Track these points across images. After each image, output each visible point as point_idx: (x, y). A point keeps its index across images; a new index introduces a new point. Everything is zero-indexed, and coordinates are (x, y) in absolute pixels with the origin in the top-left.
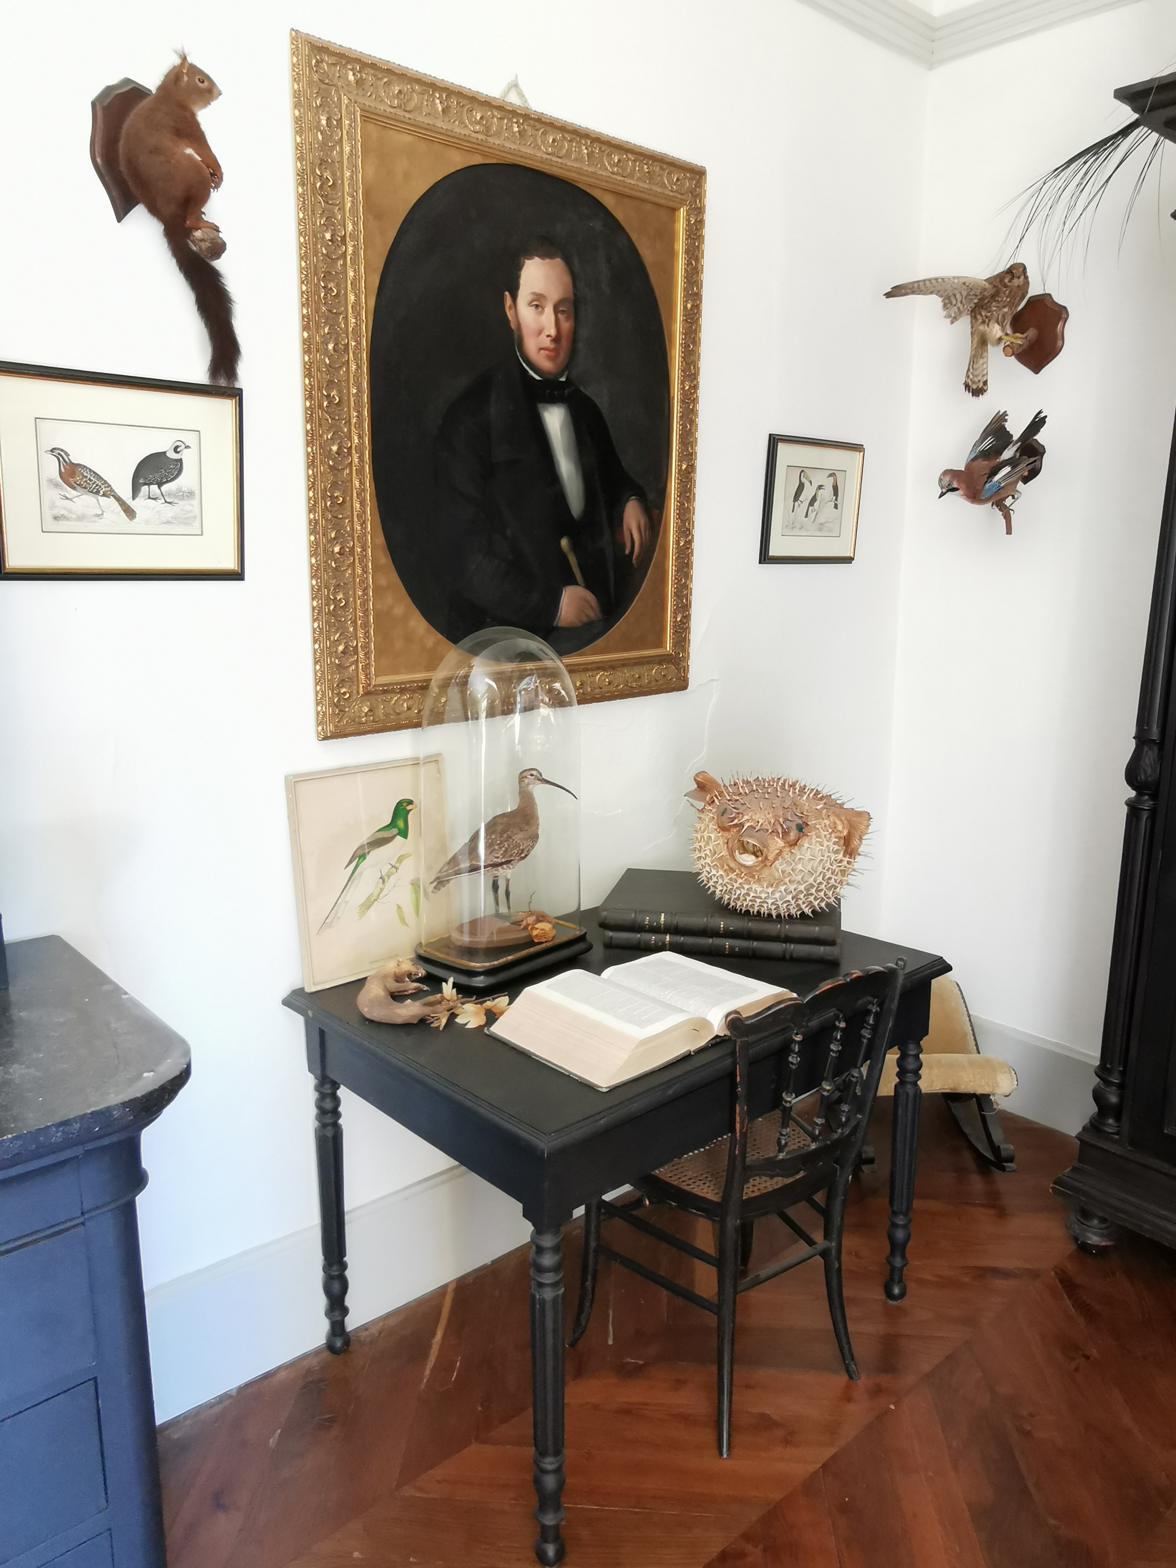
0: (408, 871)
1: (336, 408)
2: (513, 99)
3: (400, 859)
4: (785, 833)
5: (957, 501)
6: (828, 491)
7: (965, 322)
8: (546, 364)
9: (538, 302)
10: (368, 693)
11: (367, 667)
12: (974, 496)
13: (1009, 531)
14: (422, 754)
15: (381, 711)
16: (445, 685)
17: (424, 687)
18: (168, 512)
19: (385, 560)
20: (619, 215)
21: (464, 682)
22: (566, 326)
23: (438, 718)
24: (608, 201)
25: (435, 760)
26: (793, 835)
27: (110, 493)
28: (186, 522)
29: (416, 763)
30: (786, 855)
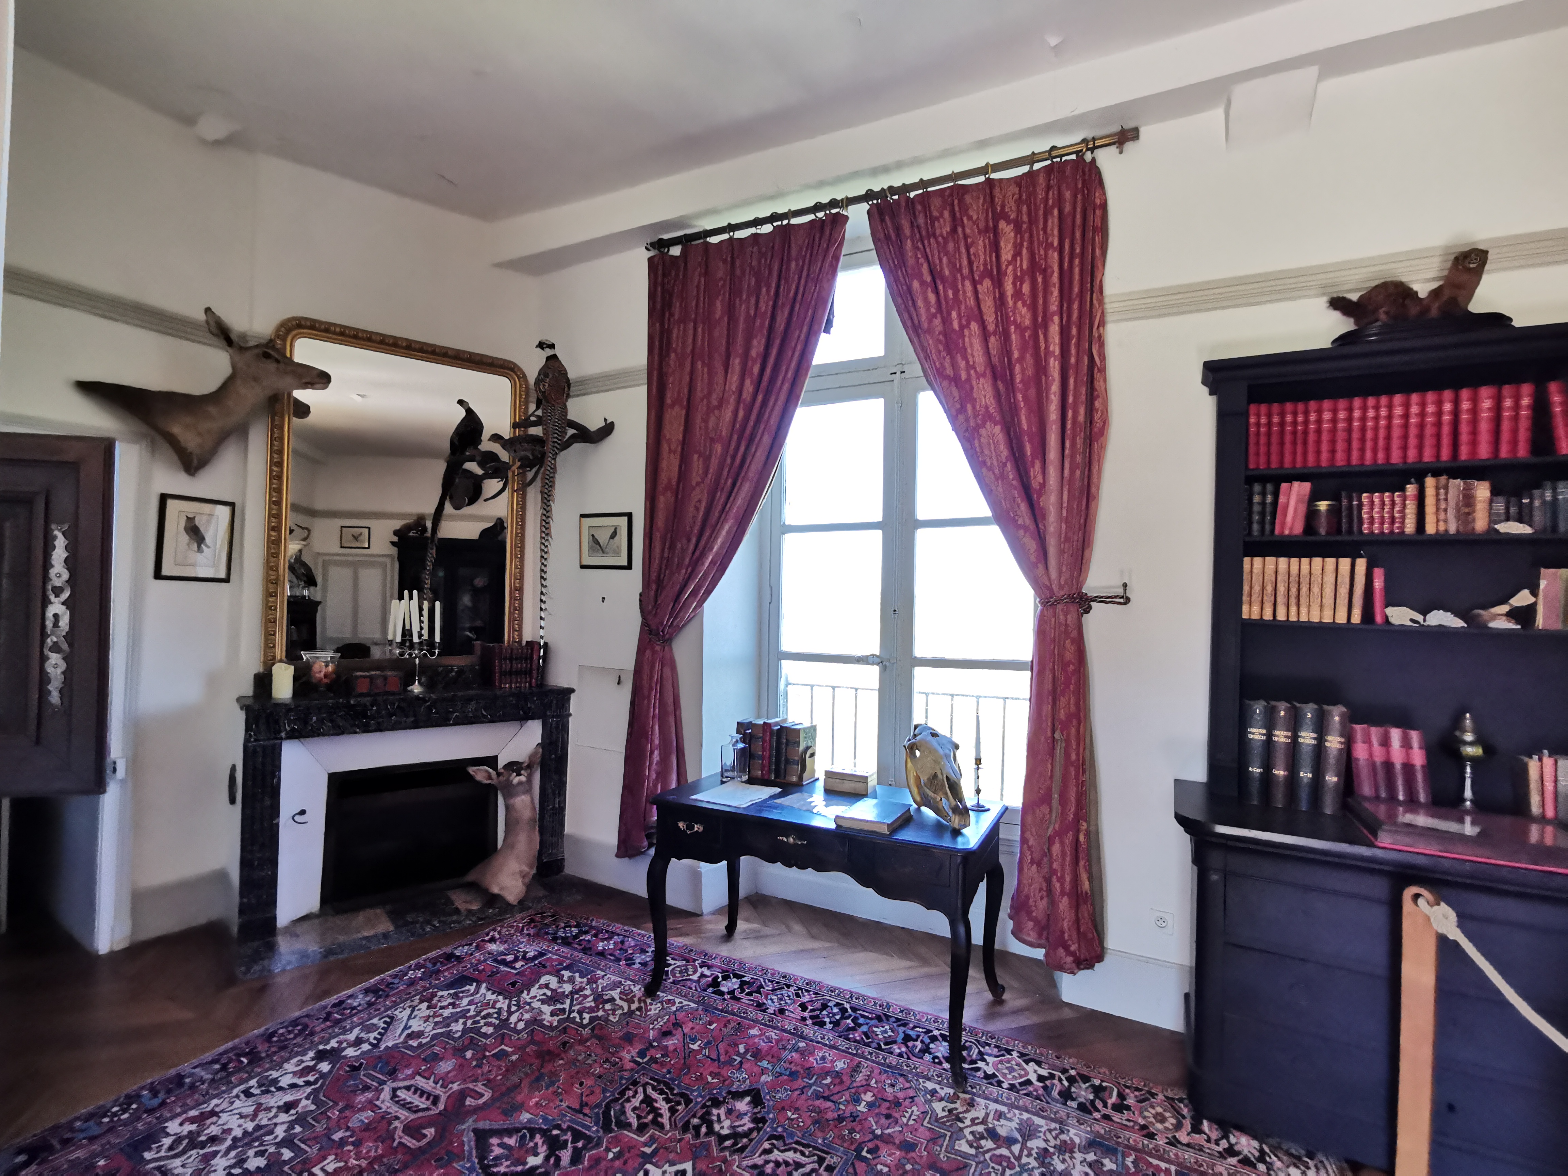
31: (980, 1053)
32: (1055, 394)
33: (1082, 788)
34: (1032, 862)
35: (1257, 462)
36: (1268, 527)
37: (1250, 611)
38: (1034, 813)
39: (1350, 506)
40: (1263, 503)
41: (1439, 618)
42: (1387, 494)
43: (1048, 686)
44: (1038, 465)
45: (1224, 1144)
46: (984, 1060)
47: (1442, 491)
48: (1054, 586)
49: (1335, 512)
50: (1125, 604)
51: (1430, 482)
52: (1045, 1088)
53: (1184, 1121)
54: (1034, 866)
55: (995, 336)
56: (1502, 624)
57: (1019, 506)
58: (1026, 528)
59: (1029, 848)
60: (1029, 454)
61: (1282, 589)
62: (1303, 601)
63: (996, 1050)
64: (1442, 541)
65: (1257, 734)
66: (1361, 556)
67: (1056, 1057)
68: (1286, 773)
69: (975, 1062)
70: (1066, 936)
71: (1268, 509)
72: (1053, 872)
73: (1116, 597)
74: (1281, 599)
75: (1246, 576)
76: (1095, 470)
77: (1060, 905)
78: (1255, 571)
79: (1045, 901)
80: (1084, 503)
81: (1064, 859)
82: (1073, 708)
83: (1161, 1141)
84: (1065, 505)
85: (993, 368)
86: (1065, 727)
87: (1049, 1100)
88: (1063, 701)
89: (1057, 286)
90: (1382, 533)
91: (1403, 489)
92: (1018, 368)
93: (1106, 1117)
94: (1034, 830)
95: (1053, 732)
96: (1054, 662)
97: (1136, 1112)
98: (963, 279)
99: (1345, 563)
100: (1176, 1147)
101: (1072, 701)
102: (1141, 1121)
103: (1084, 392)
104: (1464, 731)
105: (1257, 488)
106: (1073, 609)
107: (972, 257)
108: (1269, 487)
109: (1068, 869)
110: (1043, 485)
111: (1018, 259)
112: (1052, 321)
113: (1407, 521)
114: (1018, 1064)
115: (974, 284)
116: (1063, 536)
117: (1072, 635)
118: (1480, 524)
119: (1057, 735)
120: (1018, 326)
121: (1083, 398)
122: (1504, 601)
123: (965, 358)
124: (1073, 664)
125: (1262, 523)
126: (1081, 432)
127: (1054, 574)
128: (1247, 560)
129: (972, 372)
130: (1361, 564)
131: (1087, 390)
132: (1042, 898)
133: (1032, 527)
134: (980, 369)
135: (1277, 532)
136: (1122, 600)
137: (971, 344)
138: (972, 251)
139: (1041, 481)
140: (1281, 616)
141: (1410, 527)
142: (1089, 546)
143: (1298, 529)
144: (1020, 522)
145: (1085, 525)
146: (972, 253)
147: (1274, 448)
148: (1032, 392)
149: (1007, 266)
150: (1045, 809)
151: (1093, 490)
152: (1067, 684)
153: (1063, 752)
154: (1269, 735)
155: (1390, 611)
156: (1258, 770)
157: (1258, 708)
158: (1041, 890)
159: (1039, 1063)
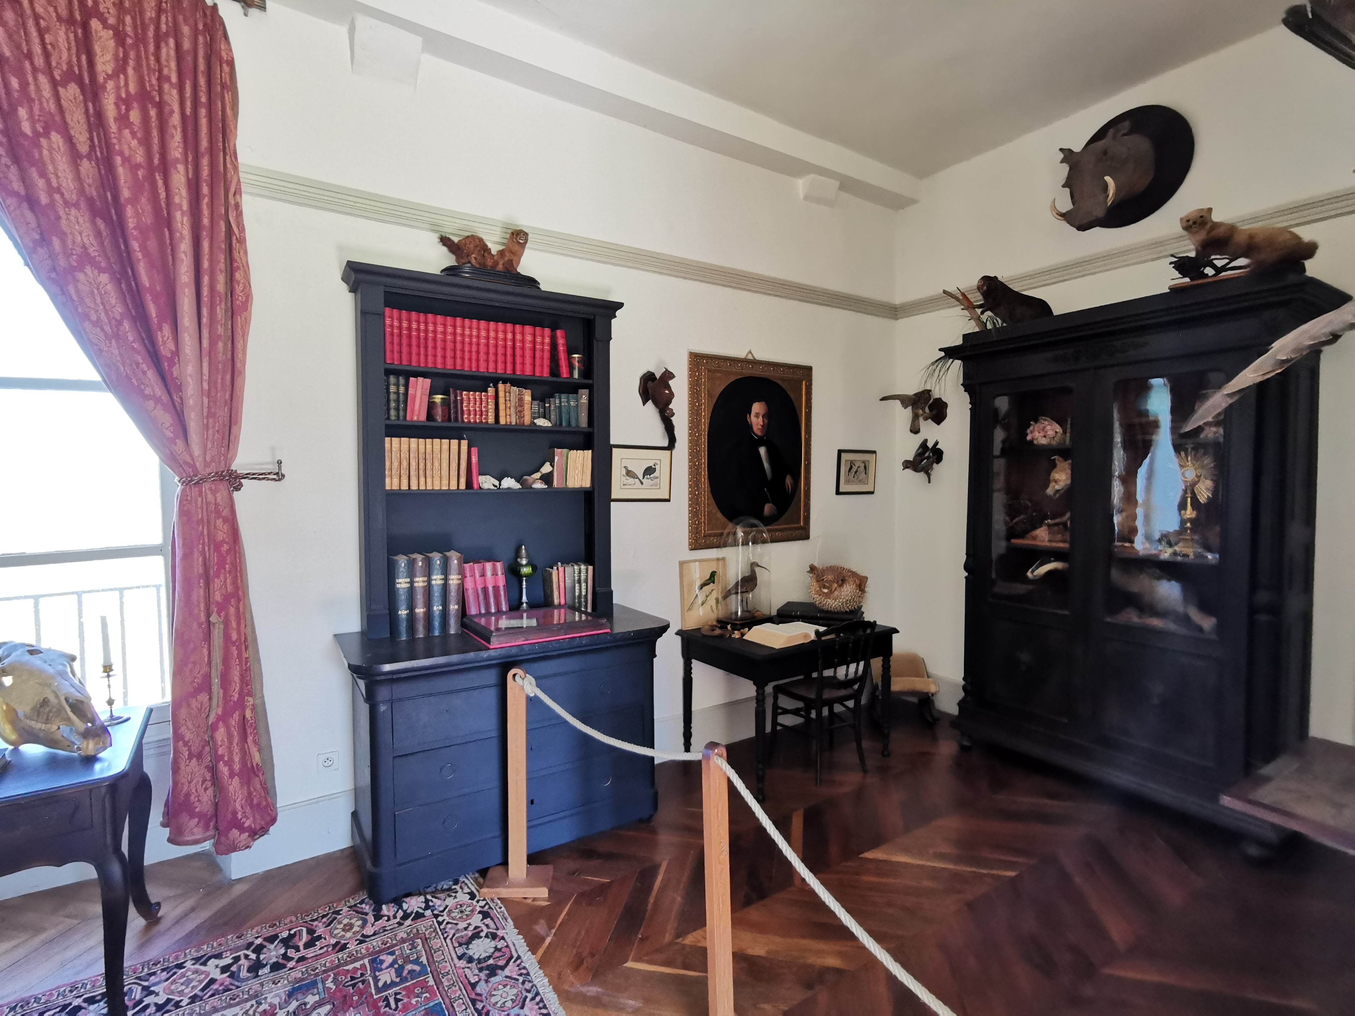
0: (714, 595)
1: (698, 452)
2: (750, 357)
3: (712, 590)
4: (837, 582)
5: (908, 471)
6: (862, 468)
7: (910, 408)
8: (759, 434)
9: (757, 415)
10: (705, 536)
11: (704, 528)
12: (916, 470)
13: (929, 482)
14: (720, 556)
15: (708, 542)
16: (728, 534)
17: (722, 534)
18: (652, 483)
19: (710, 495)
20: (783, 386)
21: (735, 534)
22: (766, 421)
23: (725, 545)
24: (779, 382)
25: (723, 559)
26: (840, 582)
27: (637, 478)
28: (656, 485)
29: (718, 559)
30: (838, 589)
31: (145, 988)
32: (185, 253)
33: (246, 664)
34: (191, 756)
35: (393, 359)
36: (401, 413)
37: (391, 484)
38: (189, 705)
39: (456, 401)
40: (397, 393)
41: (509, 483)
42: (477, 393)
43: (198, 569)
44: (167, 330)
45: (401, 913)
46: (152, 993)
47: (507, 394)
48: (198, 464)
49: (445, 403)
50: (280, 480)
51: (501, 386)
52: (232, 976)
53: (367, 917)
54: (194, 761)
55: (90, 159)
56: (539, 485)
57: (144, 373)
58: (158, 400)
59: (186, 744)
60: (154, 315)
61: (413, 464)
62: (429, 473)
63: (165, 973)
64: (509, 430)
65: (402, 583)
66: (464, 439)
67: (238, 937)
68: (425, 610)
69: (141, 1001)
70: (239, 816)
71: (402, 398)
72: (218, 758)
73: (269, 474)
74: (413, 473)
75: (387, 454)
76: (239, 345)
77: (231, 788)
78: (394, 449)
79: (210, 792)
80: (228, 377)
81: (231, 743)
82: (230, 588)
83: (352, 947)
84: (206, 377)
85: (90, 202)
86: (222, 608)
87: (238, 984)
88: (217, 583)
89: (179, 130)
90: (475, 422)
91: (486, 391)
92: (129, 211)
93: (302, 959)
94: (190, 724)
95: (208, 615)
96: (203, 544)
97: (327, 937)
98: (35, 70)
99: (455, 442)
100: (366, 942)
101: (229, 581)
102: (333, 941)
103: (223, 261)
104: (521, 558)
105: (392, 379)
106: (223, 488)
107: (49, 47)
108: (402, 381)
109: (236, 749)
110: (177, 352)
111: (122, 76)
112: (176, 168)
113: (490, 414)
114: (196, 972)
115: (55, 84)
116: (205, 410)
117: (224, 514)
118: (527, 420)
119: (213, 618)
120: (126, 160)
121: (222, 266)
122: (538, 470)
123: (43, 174)
124: (227, 543)
125: (397, 409)
126: (220, 302)
127: (197, 450)
128: (387, 440)
129: (57, 197)
130: (464, 443)
131: (225, 259)
132: (206, 789)
133: (165, 398)
134: (72, 196)
135: (408, 418)
136: (275, 477)
137: (53, 160)
138: (48, 38)
139: (173, 348)
140: (414, 487)
141: (491, 420)
142: (236, 422)
143: (423, 417)
144: (148, 391)
145: (231, 400)
146: (47, 41)
147: (405, 350)
148: (152, 245)
149: (106, 80)
150: (204, 697)
151: (238, 365)
152: (221, 563)
153: (222, 635)
154: (412, 583)
155: (482, 479)
156: (406, 612)
157: (402, 561)
158: (204, 781)
159: (219, 956)
